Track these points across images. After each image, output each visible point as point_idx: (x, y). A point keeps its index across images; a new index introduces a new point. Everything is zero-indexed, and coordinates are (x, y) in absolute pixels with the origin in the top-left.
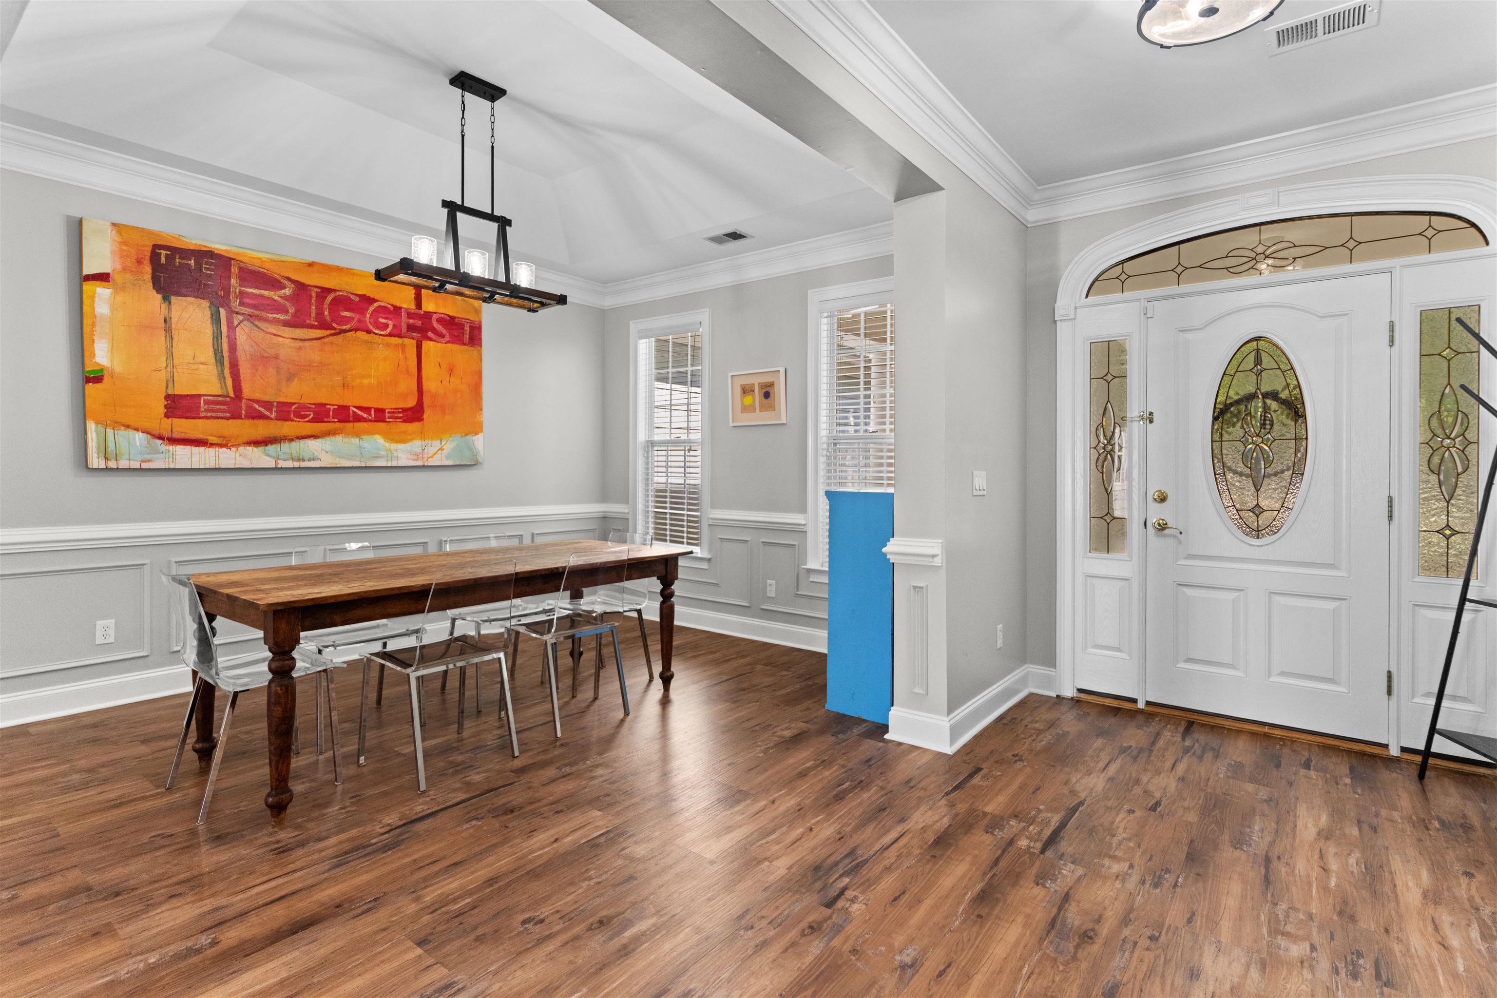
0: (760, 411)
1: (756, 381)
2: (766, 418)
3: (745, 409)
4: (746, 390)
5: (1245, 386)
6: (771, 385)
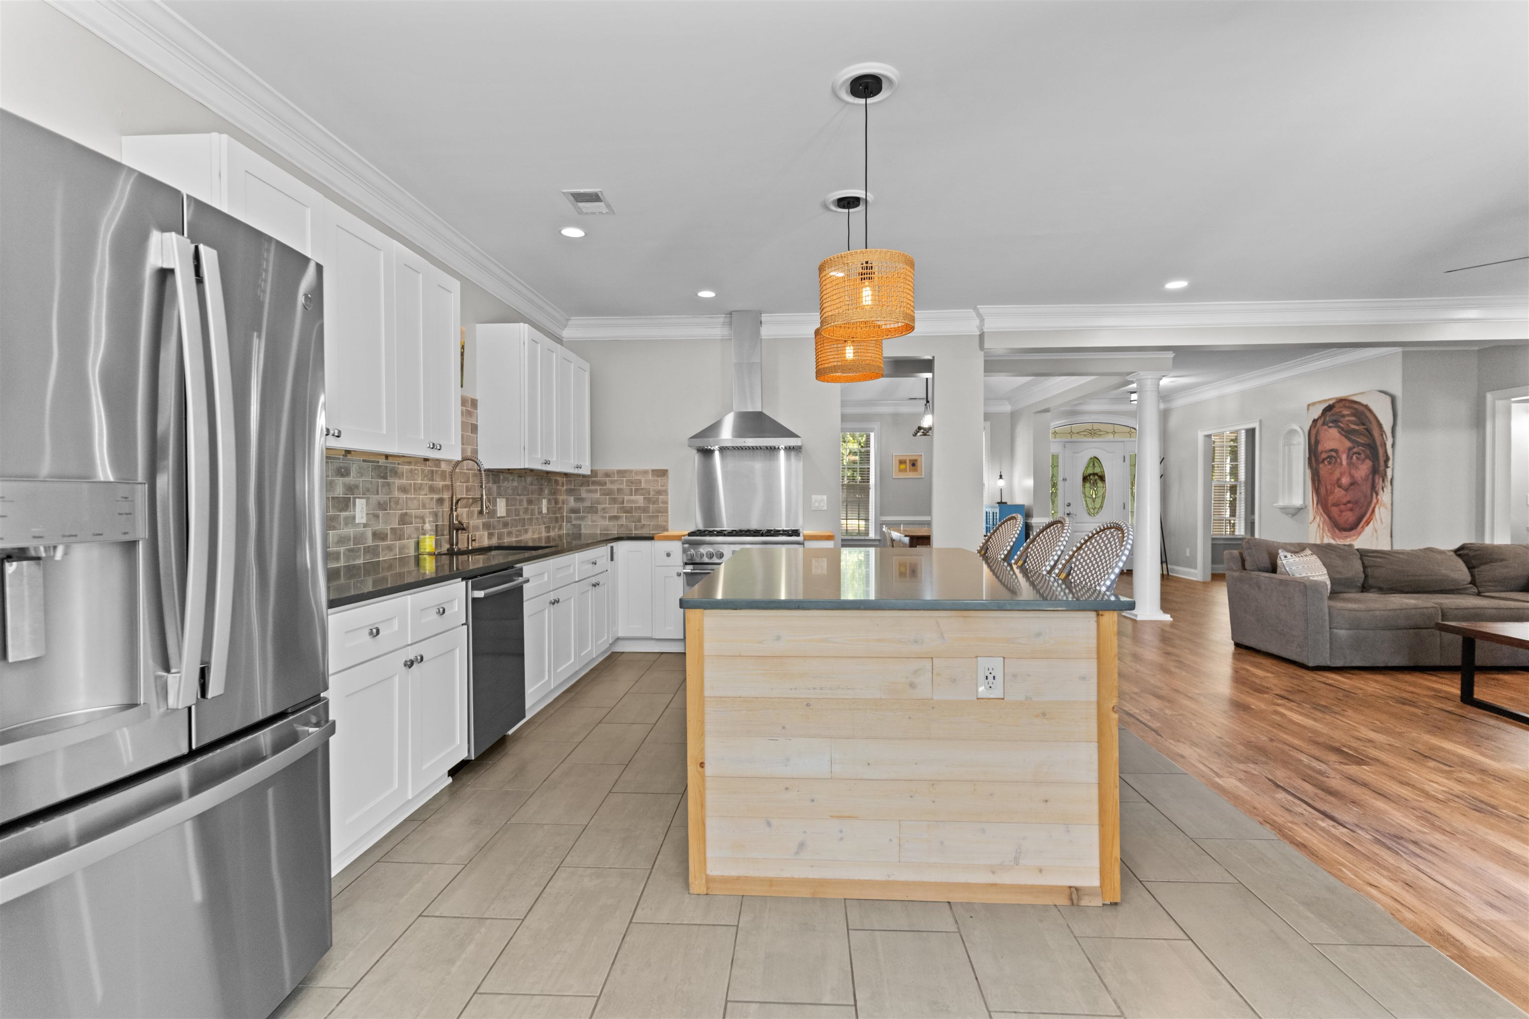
0: (910, 471)
1: (908, 459)
2: (911, 475)
3: (900, 470)
4: (902, 462)
5: (1090, 471)
6: (916, 460)
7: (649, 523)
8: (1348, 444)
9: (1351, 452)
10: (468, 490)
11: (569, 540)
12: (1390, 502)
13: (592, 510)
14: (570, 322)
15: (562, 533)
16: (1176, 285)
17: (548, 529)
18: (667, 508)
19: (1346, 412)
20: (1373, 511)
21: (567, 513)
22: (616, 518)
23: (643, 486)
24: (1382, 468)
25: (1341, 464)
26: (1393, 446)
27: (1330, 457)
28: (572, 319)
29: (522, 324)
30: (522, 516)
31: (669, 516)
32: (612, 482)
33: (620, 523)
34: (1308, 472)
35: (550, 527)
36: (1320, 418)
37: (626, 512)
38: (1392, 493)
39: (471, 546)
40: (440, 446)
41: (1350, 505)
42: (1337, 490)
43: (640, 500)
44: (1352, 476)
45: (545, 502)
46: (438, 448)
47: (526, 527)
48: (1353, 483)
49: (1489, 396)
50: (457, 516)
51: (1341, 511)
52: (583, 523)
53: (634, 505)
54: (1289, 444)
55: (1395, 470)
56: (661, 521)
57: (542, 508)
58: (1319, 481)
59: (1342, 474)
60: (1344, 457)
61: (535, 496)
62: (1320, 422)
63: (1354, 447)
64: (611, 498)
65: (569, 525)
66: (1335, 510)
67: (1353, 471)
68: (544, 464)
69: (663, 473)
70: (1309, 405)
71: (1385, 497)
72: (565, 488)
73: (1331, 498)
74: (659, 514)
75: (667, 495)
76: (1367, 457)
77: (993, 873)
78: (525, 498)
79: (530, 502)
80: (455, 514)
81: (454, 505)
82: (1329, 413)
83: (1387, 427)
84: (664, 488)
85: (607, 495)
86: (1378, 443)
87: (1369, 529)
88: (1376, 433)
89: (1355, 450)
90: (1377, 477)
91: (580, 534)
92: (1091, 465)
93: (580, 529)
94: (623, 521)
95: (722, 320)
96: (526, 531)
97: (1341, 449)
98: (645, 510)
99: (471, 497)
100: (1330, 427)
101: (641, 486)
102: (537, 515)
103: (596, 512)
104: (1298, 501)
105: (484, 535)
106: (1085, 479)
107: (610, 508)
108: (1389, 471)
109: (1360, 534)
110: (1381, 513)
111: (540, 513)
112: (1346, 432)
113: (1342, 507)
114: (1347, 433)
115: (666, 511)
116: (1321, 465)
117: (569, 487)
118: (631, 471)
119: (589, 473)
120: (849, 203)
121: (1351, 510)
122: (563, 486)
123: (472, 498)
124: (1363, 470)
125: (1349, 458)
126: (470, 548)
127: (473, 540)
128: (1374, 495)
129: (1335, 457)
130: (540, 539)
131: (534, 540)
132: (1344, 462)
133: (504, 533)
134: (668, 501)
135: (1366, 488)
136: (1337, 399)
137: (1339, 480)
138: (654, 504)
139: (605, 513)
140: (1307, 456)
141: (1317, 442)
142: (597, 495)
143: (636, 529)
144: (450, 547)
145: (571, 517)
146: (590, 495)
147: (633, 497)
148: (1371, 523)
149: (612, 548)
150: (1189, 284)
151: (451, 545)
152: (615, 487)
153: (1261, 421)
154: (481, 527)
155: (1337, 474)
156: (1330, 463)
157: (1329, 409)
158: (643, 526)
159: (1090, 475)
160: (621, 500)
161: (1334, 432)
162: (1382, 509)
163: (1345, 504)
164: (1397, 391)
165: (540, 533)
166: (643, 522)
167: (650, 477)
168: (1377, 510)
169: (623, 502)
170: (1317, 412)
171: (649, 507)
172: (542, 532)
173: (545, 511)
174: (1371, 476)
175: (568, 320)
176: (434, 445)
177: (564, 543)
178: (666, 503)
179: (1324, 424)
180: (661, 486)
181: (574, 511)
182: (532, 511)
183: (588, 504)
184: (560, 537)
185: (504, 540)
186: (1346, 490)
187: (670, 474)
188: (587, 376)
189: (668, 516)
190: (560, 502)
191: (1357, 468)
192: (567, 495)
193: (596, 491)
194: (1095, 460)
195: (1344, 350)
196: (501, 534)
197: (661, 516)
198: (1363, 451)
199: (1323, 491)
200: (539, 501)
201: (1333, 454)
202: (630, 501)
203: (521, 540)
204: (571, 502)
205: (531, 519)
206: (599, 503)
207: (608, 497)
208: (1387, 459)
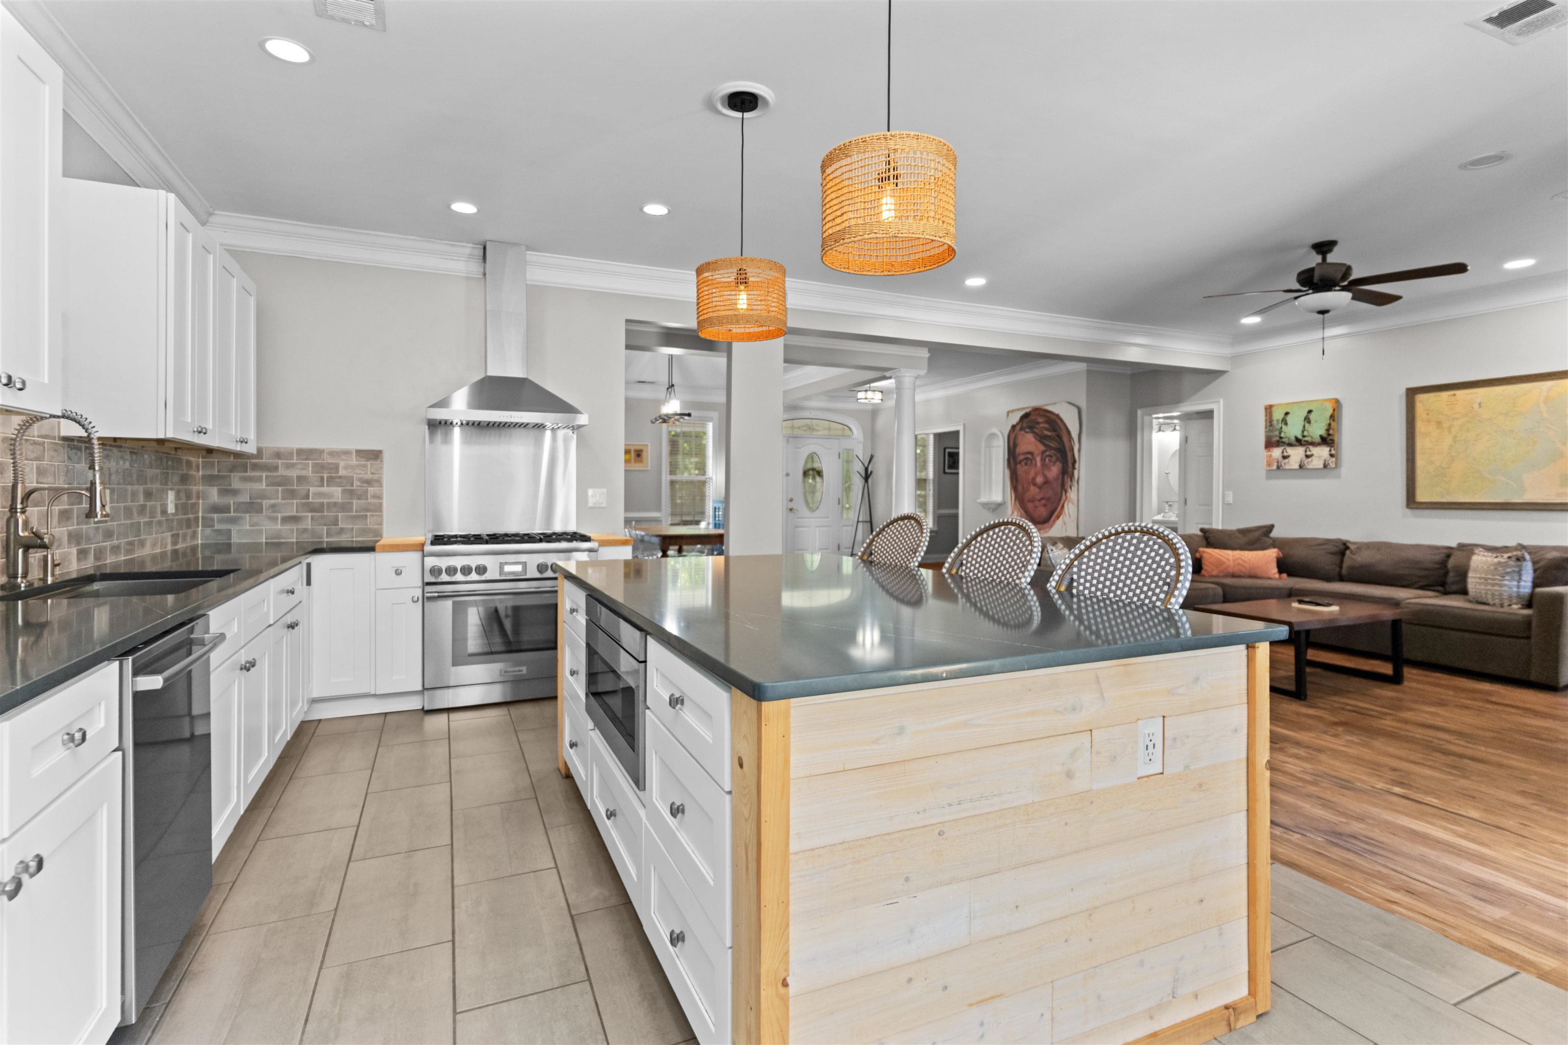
0: (635, 462)
1: (633, 449)
2: (637, 466)
3: (626, 461)
4: (627, 452)
5: (809, 466)
6: (641, 451)
7: (350, 526)
8: (1042, 448)
9: (1044, 455)
10: (41, 472)
11: (208, 553)
12: (1076, 499)
13: (253, 507)
14: (213, 219)
15: (196, 543)
16: (976, 282)
17: (175, 537)
18: (381, 505)
19: (1040, 420)
20: (1063, 506)
21: (203, 512)
22: (295, 519)
23: (342, 472)
24: (1070, 469)
25: (1036, 465)
26: (1079, 450)
27: (1027, 459)
28: (216, 214)
29: (162, 193)
30: (136, 519)
31: (385, 517)
32: (289, 466)
33: (302, 526)
34: (1007, 472)
35: (178, 535)
36: (1018, 424)
37: (312, 511)
38: (1078, 491)
39: (53, 575)
40: (24, 383)
41: (1043, 502)
42: (1032, 488)
43: (337, 493)
44: (1045, 477)
45: (171, 496)
46: (19, 385)
47: (142, 537)
48: (1046, 482)
49: (1139, 412)
50: (26, 523)
51: (1036, 507)
52: (234, 528)
53: (325, 501)
54: (989, 446)
55: (1081, 471)
56: (371, 523)
57: (167, 504)
58: (1017, 480)
59: (1036, 474)
60: (1038, 459)
61: (155, 486)
62: (1018, 427)
63: (1047, 451)
64: (287, 490)
65: (208, 531)
66: (1030, 506)
67: (1046, 472)
68: (196, 434)
69: (375, 455)
70: (1008, 412)
71: (1072, 494)
72: (200, 473)
73: (1027, 495)
74: (368, 514)
75: (381, 486)
76: (1058, 459)
77: (1151, 1018)
78: (141, 488)
79: (148, 495)
80: (21, 518)
81: (19, 501)
82: (1025, 420)
83: (1075, 434)
84: (376, 477)
85: (279, 485)
86: (1067, 448)
87: (1059, 522)
88: (1065, 439)
89: (1047, 453)
90: (1066, 477)
91: (229, 545)
92: (810, 460)
93: (230, 538)
94: (308, 524)
95: (467, 251)
96: (142, 544)
97: (1036, 452)
98: (345, 507)
99: (46, 486)
100: (1026, 432)
101: (337, 472)
102: (159, 517)
103: (259, 510)
104: (997, 497)
105: (70, 553)
106: (805, 474)
107: (285, 504)
108: (1076, 472)
109: (1051, 526)
110: (1069, 509)
111: (164, 512)
112: (1041, 437)
113: (1037, 503)
114: (1041, 439)
115: (379, 508)
116: (1019, 466)
117: (209, 472)
118: (321, 452)
119: (254, 451)
120: (743, 103)
121: (1045, 505)
122: (198, 471)
123: (49, 489)
124: (1055, 470)
125: (1043, 460)
126: (50, 580)
127: (55, 566)
128: (1064, 493)
129: (1031, 460)
130: (163, 555)
131: (154, 558)
132: (1039, 464)
133: (105, 548)
134: (382, 495)
135: (1057, 486)
136: (1033, 408)
137: (1034, 479)
138: (359, 499)
139: (275, 512)
140: (1006, 457)
141: (1015, 445)
142: (257, 486)
143: (328, 535)
144: (9, 582)
145: (212, 519)
146: (248, 486)
147: (325, 489)
148: (1061, 518)
149: (309, 566)
150: (987, 282)
151: (9, 577)
152: (294, 473)
153: (964, 425)
154: (66, 539)
155: (1032, 473)
156: (1026, 464)
157: (1025, 416)
158: (342, 530)
159: (809, 470)
160: (304, 493)
161: (1030, 437)
162: (1070, 505)
163: (1040, 500)
164: (1083, 405)
165: (164, 545)
166: (341, 525)
167: (354, 461)
168: (1066, 505)
169: (307, 496)
170: (1015, 419)
171: (351, 504)
172: (167, 544)
173: (171, 509)
174: (1061, 476)
175: (211, 214)
176: (10, 378)
177: (198, 559)
178: (380, 497)
179: (1022, 429)
180: (372, 473)
181: (216, 509)
182: (153, 508)
183: (245, 498)
184: (194, 549)
185: (106, 560)
186: (1040, 488)
187: (386, 456)
188: (252, 301)
189: (381, 516)
190: (194, 495)
191: (1049, 469)
192: (203, 485)
193: (259, 479)
194: (812, 457)
195: (1055, 361)
196: (100, 550)
197: (372, 516)
198: (1055, 455)
199: (1020, 488)
200: (164, 492)
201: (1029, 456)
202: (317, 495)
203: (134, 558)
204: (214, 495)
205: (149, 524)
206: (264, 497)
207: (280, 488)
208: (1074, 462)
